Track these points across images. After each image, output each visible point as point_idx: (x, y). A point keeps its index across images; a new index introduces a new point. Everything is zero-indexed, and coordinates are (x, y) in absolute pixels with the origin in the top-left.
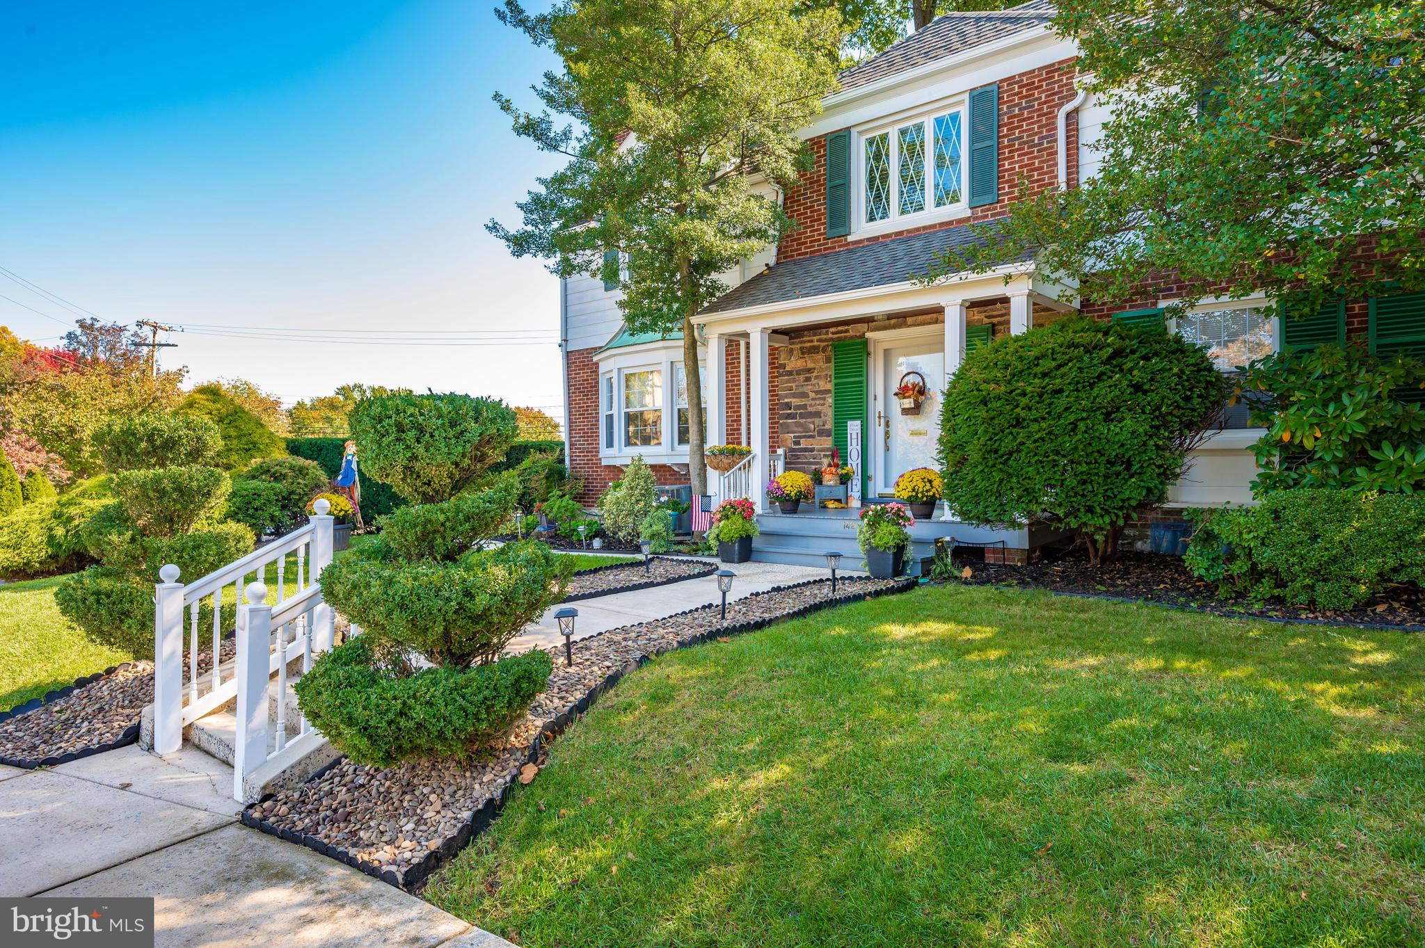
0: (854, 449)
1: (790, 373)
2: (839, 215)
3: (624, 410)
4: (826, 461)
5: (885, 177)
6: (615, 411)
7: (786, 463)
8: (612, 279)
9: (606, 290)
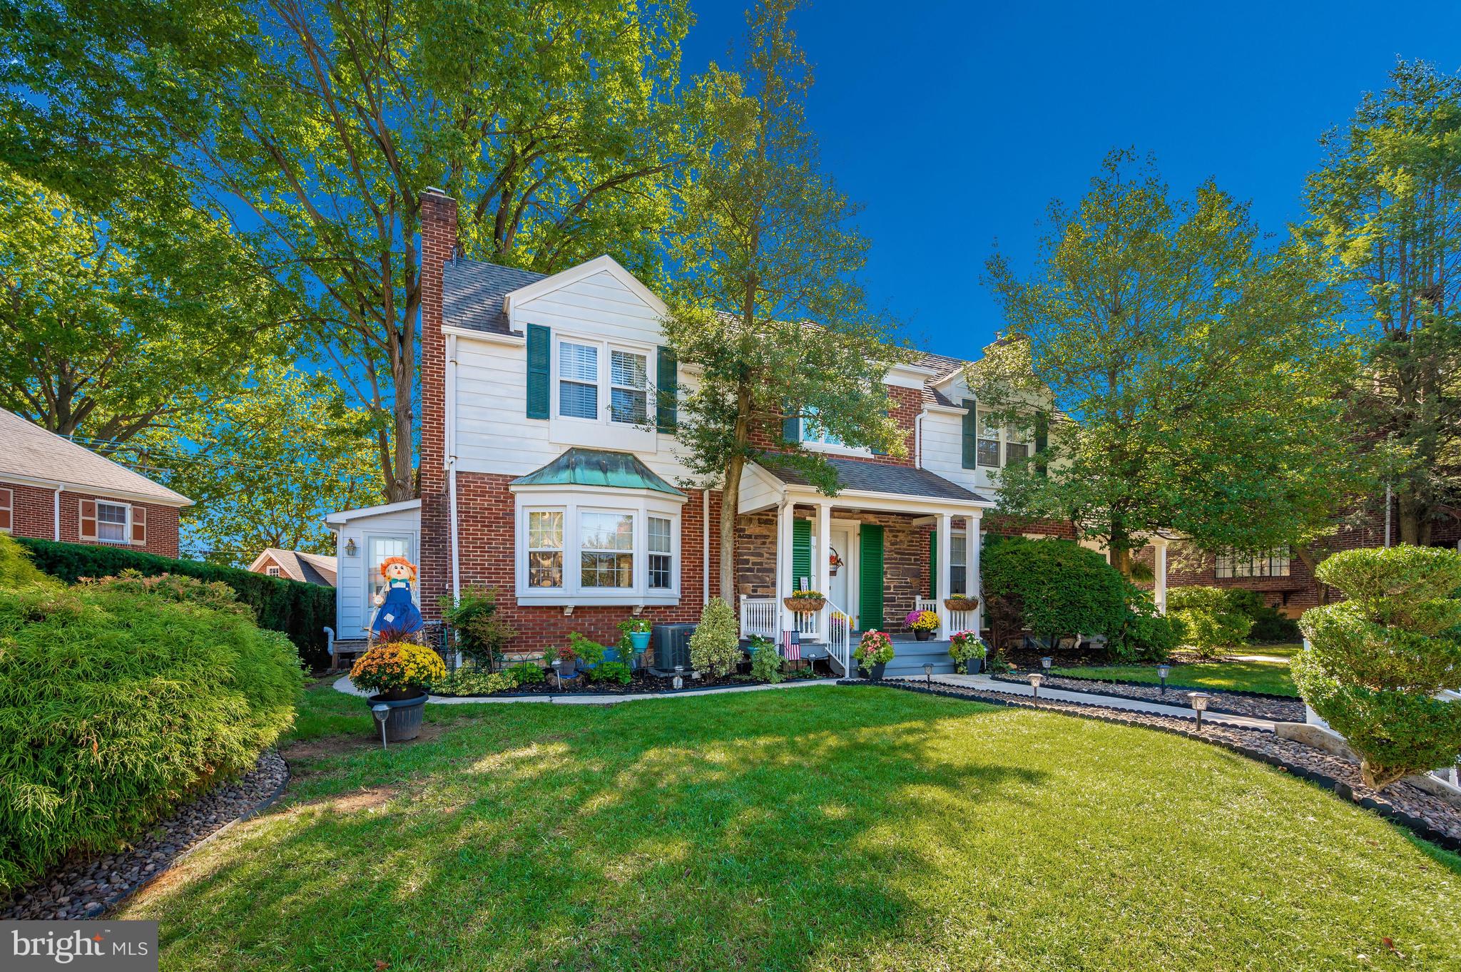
2: (791, 430)
8: (538, 407)
9: (529, 416)
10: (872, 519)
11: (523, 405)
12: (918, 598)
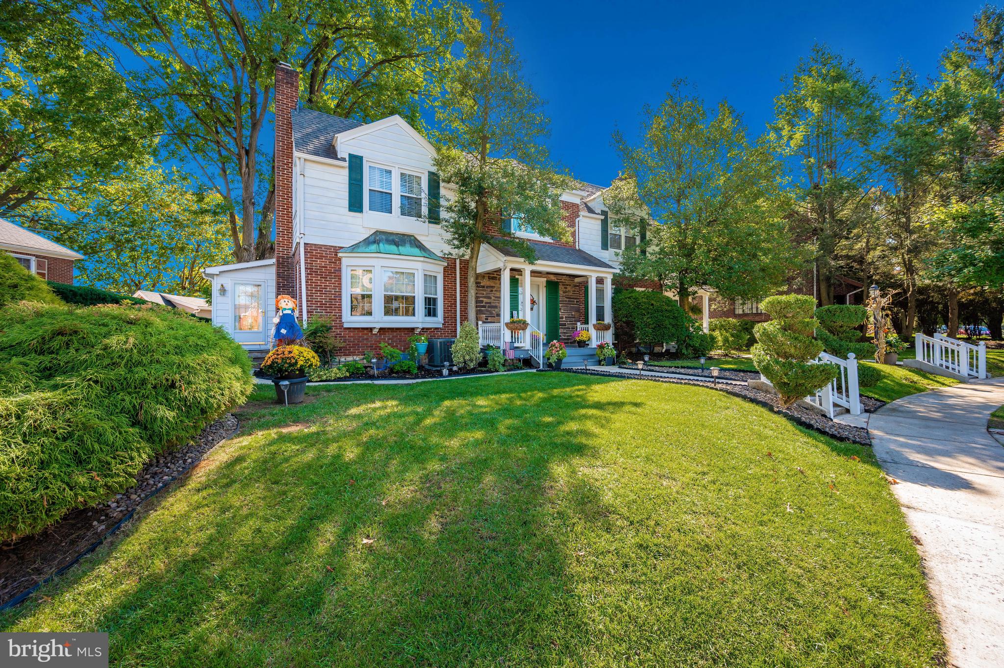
8: (355, 205)
9: (350, 210)
10: (552, 278)
11: (346, 203)
12: (579, 324)
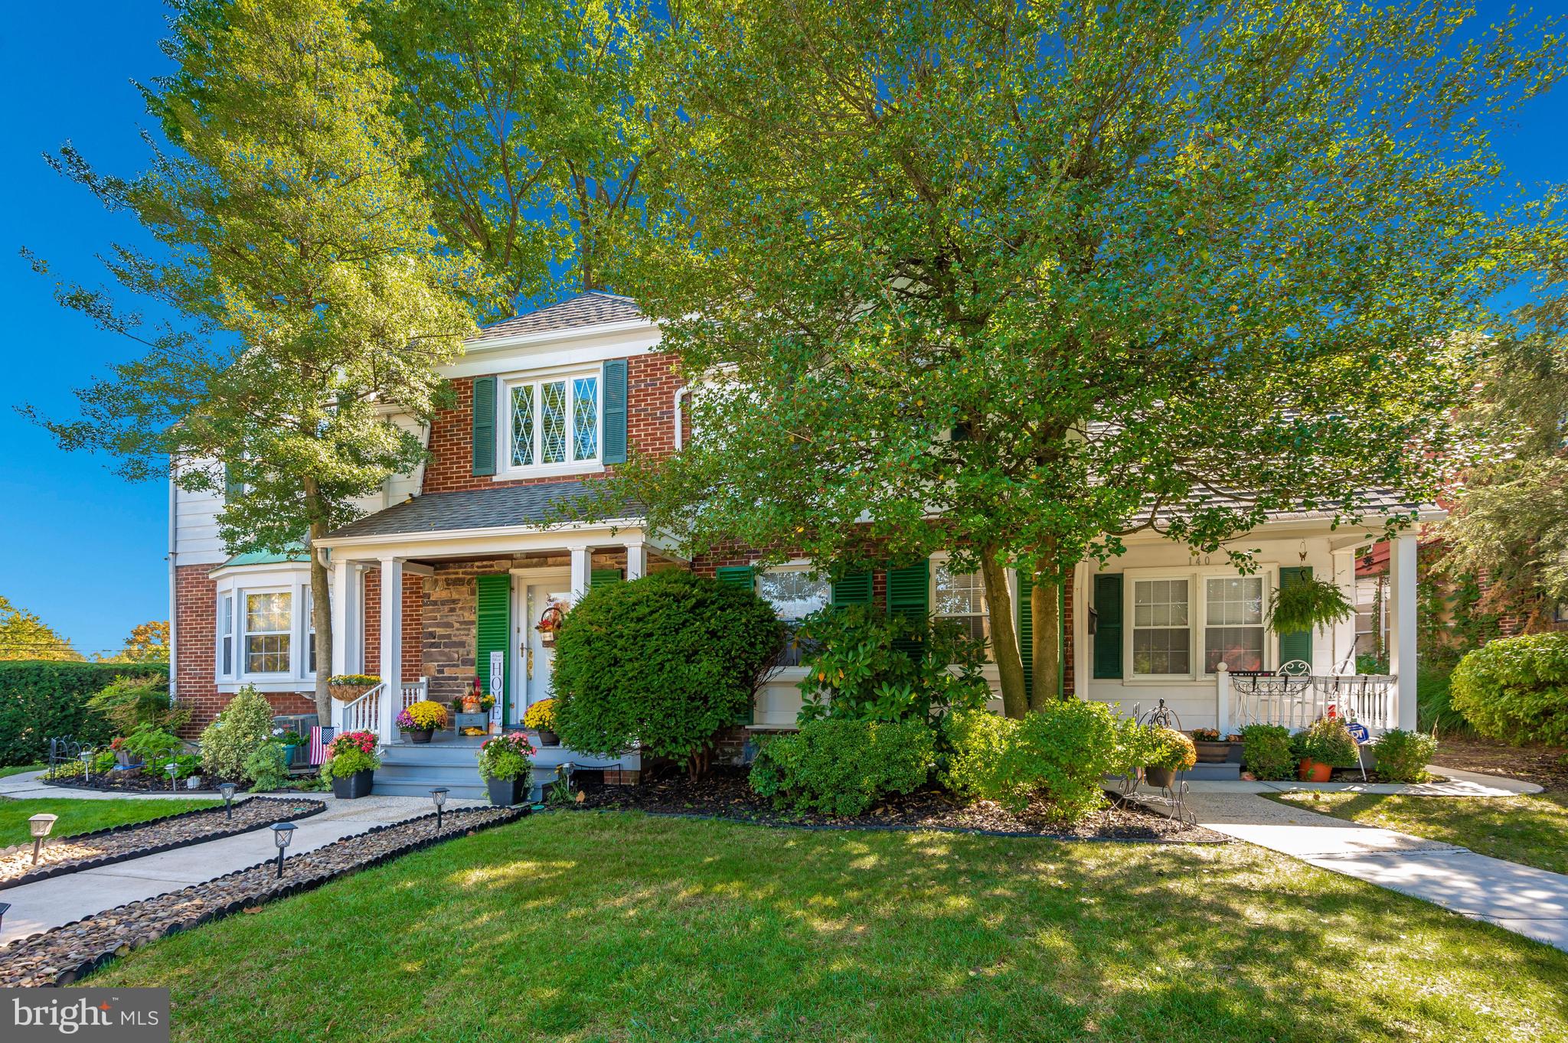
0: (496, 678)
1: (435, 603)
2: (485, 456)
3: (245, 633)
4: (467, 690)
5: (529, 426)
6: (234, 636)
7: (429, 691)
